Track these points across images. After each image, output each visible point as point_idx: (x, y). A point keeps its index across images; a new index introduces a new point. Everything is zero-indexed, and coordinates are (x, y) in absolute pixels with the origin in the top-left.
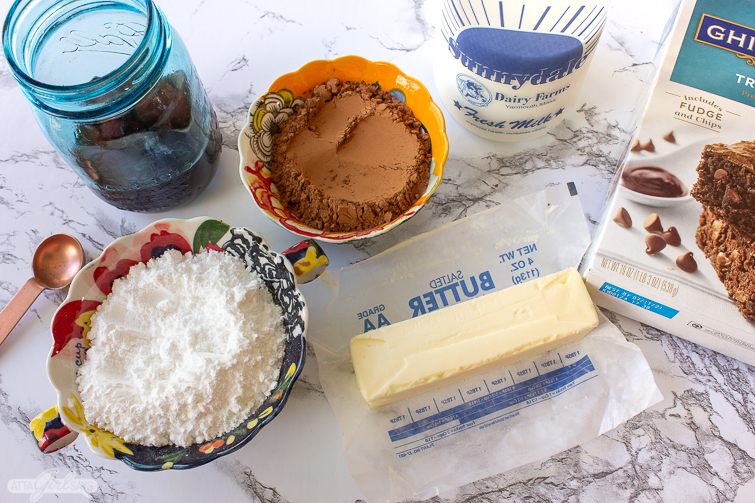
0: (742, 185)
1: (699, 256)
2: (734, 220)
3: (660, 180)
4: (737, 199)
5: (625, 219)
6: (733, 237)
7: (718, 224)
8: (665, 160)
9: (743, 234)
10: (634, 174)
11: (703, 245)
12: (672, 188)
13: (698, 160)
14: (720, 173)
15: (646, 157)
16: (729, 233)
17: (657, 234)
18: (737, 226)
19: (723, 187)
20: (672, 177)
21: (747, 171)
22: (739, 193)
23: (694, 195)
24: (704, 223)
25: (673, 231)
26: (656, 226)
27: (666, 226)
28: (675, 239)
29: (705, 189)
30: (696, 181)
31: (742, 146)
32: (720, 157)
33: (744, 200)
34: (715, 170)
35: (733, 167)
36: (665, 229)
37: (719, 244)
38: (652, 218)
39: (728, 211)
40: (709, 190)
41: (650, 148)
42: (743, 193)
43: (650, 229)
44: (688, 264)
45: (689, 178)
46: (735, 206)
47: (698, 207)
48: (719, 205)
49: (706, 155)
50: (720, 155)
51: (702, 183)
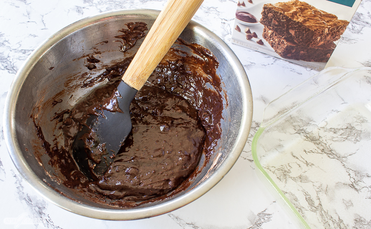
0: (279, 19)
1: (264, 41)
2: (276, 30)
3: (248, 17)
4: (277, 23)
5: (238, 29)
6: (276, 35)
7: (270, 32)
8: (249, 9)
9: (279, 34)
10: (239, 14)
11: (265, 38)
12: (252, 20)
13: (262, 10)
14: (270, 15)
15: (242, 8)
16: (274, 34)
17: (250, 34)
18: (277, 32)
19: (271, 19)
20: (252, 16)
21: (281, 14)
22: (277, 21)
23: (261, 22)
24: (265, 31)
25: (255, 33)
26: (249, 32)
27: (252, 32)
28: (255, 36)
29: (265, 20)
30: (261, 18)
31: (279, 4)
32: (270, 9)
33: (279, 24)
34: (268, 13)
35: (275, 12)
36: (252, 33)
37: (270, 37)
38: (247, 29)
39: (273, 27)
40: (266, 20)
41: (244, 5)
42: (279, 22)
43: (247, 32)
44: (261, 43)
45: (259, 17)
46: (276, 26)
47: (263, 26)
48: (270, 26)
49: (265, 8)
50: (270, 8)
51: (263, 18)
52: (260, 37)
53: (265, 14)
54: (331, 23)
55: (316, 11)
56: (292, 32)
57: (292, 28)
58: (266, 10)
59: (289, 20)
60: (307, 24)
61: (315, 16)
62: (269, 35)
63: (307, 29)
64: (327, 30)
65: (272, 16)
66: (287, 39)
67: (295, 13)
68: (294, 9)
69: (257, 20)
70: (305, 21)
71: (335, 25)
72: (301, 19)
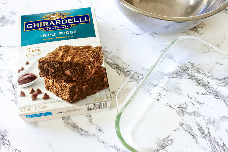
52: (44, 91)
53: (41, 68)
54: (90, 52)
55: (76, 48)
56: (68, 72)
57: (66, 69)
58: (41, 64)
59: (61, 64)
60: (75, 60)
61: (77, 52)
62: (51, 84)
63: (77, 64)
64: (91, 58)
65: (47, 66)
66: (67, 81)
67: (63, 56)
68: (61, 54)
69: (36, 76)
70: (72, 59)
71: (93, 52)
72: (69, 59)
